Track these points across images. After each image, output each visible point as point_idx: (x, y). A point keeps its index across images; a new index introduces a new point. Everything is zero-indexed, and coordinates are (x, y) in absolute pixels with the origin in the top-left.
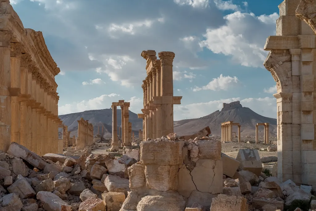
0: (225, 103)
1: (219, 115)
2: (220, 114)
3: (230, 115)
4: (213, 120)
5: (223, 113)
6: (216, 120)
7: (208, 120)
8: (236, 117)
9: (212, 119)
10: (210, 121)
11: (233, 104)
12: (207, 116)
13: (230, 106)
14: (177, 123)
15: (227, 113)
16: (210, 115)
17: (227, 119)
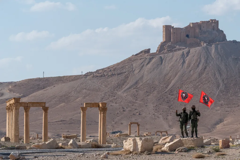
0: (170, 26)
1: (149, 66)
2: (154, 60)
3: (186, 65)
4: (131, 82)
5: (161, 60)
6: (137, 83)
7: (114, 80)
8: (204, 75)
9: (127, 77)
10: (119, 86)
11: (198, 30)
12: (108, 68)
13: (187, 36)
14: (10, 90)
15: (174, 58)
16: (118, 64)
17: (176, 78)
